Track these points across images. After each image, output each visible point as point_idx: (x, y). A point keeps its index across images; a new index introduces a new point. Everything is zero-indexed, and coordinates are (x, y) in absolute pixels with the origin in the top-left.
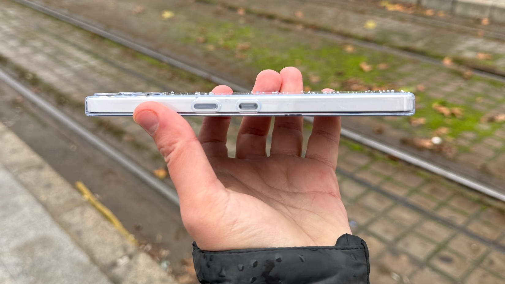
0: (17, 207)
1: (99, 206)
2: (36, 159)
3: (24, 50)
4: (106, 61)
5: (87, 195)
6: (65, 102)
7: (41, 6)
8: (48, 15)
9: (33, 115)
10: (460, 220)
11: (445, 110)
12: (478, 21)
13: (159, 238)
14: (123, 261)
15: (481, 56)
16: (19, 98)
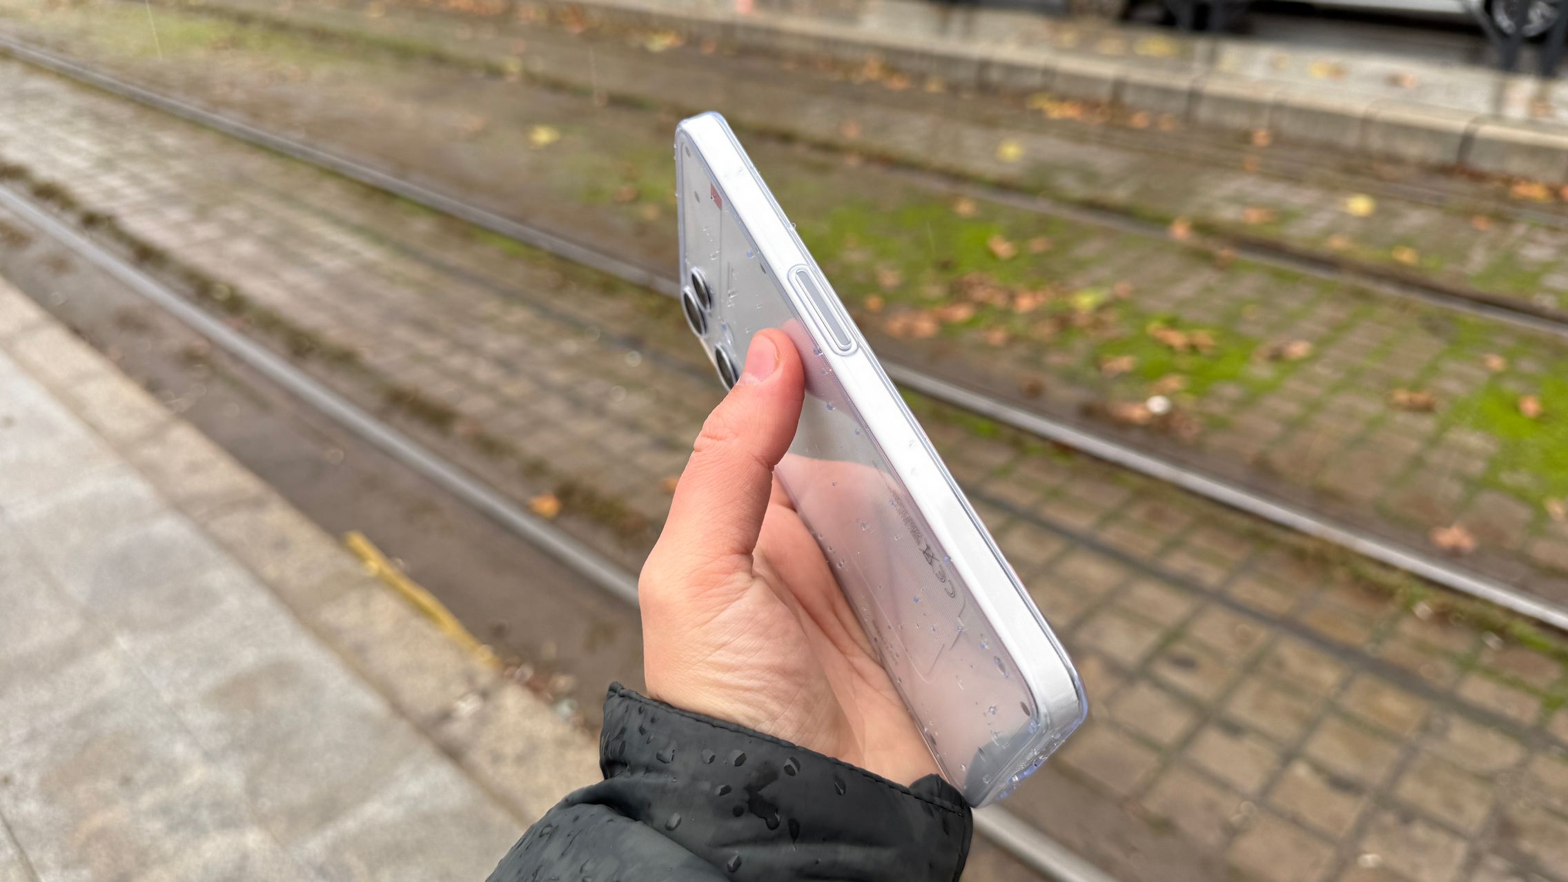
0: (210, 598)
1: (406, 586)
2: (245, 482)
3: (203, 231)
4: (403, 250)
5: (375, 563)
6: (310, 350)
7: (240, 125)
8: (258, 146)
9: (235, 383)
10: (1212, 576)
11: (1177, 339)
12: (1245, 137)
13: (550, 650)
14: (467, 707)
15: (1253, 216)
16: (199, 344)
